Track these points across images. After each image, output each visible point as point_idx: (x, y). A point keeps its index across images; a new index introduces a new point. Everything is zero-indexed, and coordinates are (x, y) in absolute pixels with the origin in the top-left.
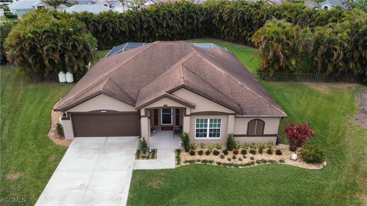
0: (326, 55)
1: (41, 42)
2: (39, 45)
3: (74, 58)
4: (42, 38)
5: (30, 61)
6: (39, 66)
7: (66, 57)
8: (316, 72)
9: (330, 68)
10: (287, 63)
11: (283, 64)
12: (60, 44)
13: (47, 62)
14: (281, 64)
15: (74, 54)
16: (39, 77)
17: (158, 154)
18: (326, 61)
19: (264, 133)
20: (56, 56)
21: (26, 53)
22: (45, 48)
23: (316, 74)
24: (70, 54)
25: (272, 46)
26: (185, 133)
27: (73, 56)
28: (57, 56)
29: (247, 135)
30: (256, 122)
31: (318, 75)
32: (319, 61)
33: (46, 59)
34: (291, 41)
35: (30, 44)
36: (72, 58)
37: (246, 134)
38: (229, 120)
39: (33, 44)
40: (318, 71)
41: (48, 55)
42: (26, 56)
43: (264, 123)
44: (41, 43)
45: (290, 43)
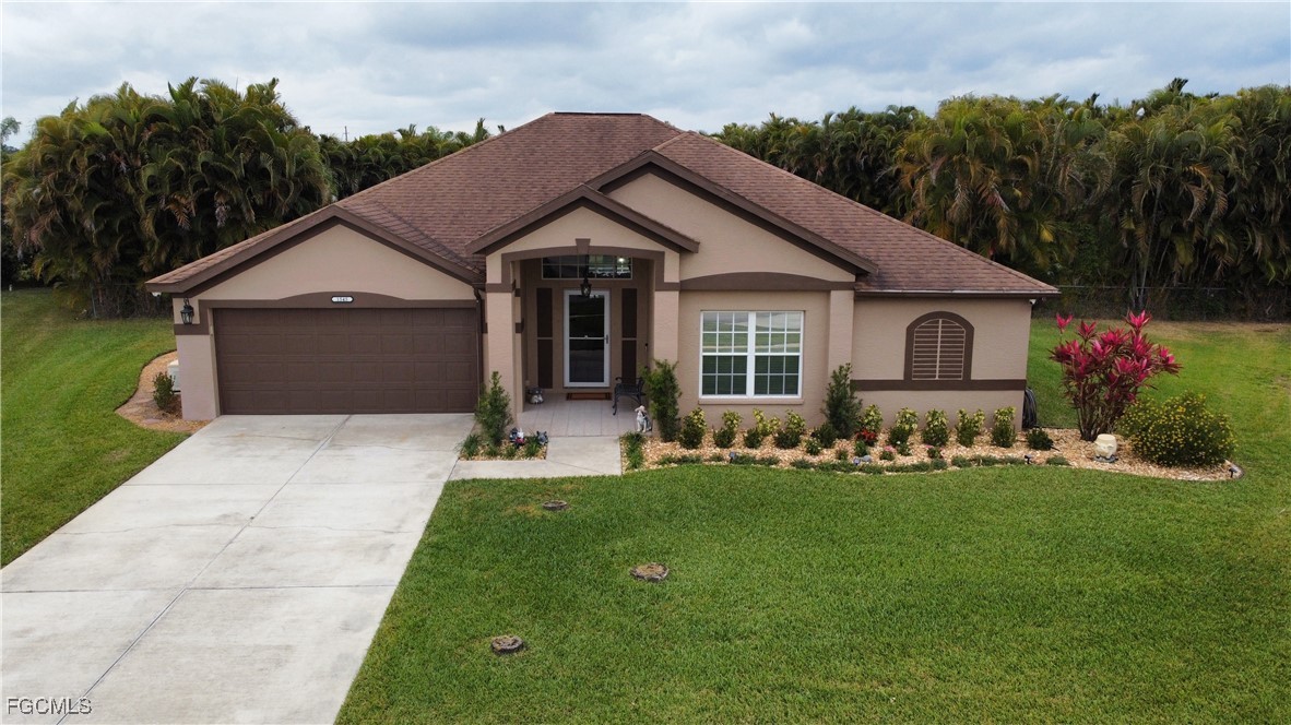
0: (1164, 207)
1: (136, 154)
2: (127, 163)
3: (249, 211)
4: (139, 138)
5: (88, 224)
6: (120, 248)
7: (221, 204)
8: (1134, 280)
9: (1184, 256)
10: (1024, 239)
11: (1008, 244)
12: (202, 157)
13: (148, 226)
14: (1003, 242)
15: (250, 194)
16: (114, 300)
17: (551, 447)
18: (1166, 231)
19: (974, 377)
20: (183, 201)
21: (77, 191)
22: (147, 172)
23: (1135, 289)
24: (237, 194)
25: (966, 175)
26: (658, 363)
27: (247, 203)
28: (188, 200)
29: (906, 384)
30: (940, 325)
31: (1140, 290)
32: (1140, 232)
33: (147, 213)
34: (1032, 157)
35: (93, 159)
36: (244, 210)
37: (900, 377)
38: (832, 311)
39: (104, 157)
40: (1139, 276)
41: (152, 201)
42: (75, 204)
43: (970, 330)
44: (136, 158)
45: (1029, 164)
